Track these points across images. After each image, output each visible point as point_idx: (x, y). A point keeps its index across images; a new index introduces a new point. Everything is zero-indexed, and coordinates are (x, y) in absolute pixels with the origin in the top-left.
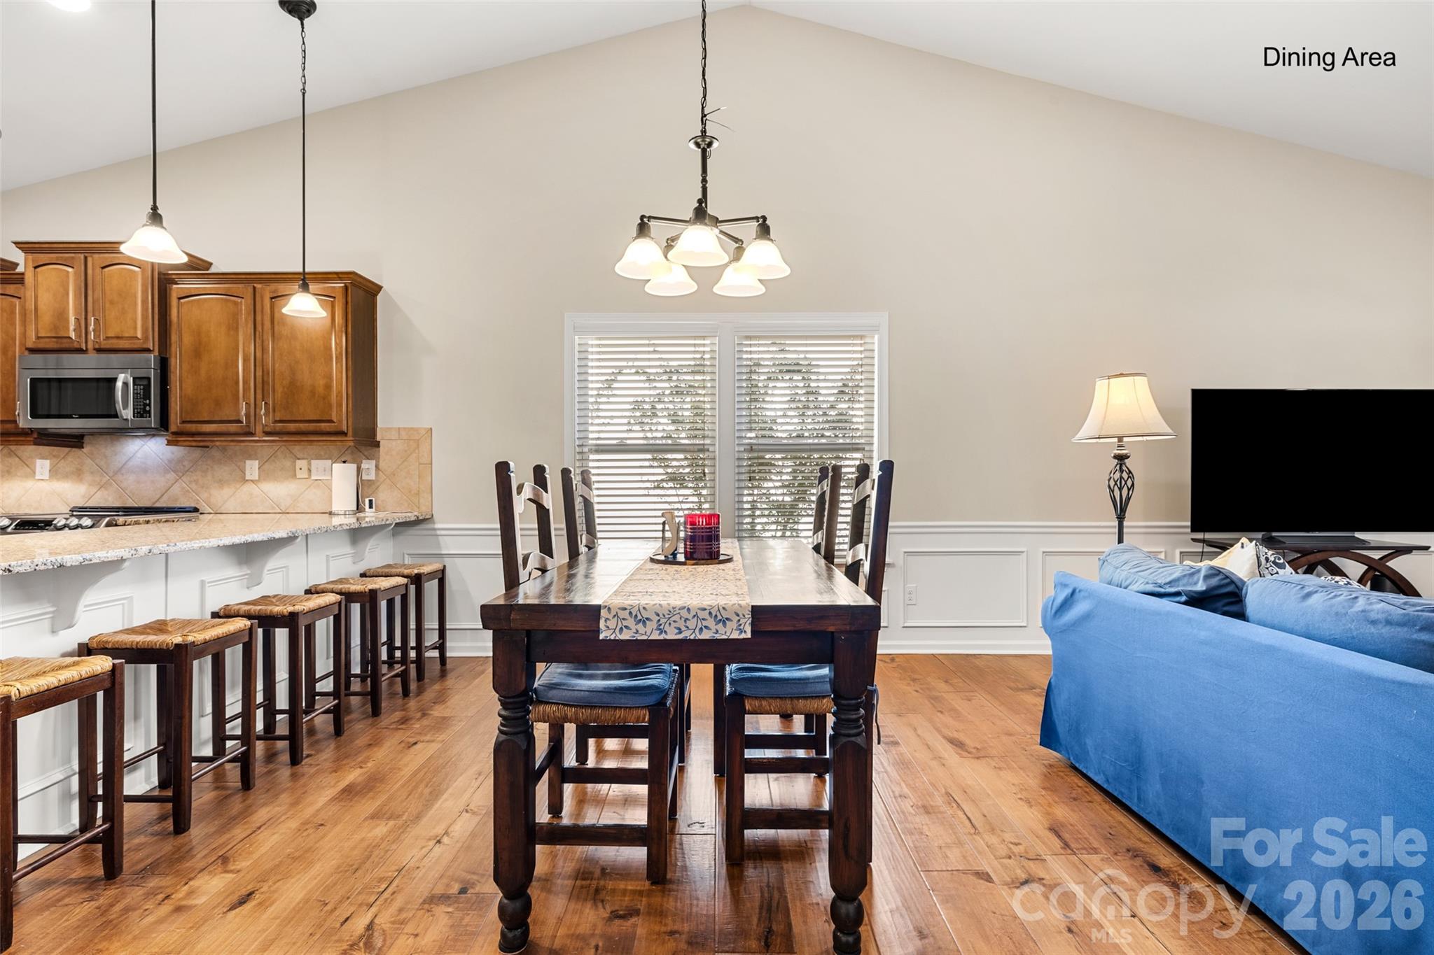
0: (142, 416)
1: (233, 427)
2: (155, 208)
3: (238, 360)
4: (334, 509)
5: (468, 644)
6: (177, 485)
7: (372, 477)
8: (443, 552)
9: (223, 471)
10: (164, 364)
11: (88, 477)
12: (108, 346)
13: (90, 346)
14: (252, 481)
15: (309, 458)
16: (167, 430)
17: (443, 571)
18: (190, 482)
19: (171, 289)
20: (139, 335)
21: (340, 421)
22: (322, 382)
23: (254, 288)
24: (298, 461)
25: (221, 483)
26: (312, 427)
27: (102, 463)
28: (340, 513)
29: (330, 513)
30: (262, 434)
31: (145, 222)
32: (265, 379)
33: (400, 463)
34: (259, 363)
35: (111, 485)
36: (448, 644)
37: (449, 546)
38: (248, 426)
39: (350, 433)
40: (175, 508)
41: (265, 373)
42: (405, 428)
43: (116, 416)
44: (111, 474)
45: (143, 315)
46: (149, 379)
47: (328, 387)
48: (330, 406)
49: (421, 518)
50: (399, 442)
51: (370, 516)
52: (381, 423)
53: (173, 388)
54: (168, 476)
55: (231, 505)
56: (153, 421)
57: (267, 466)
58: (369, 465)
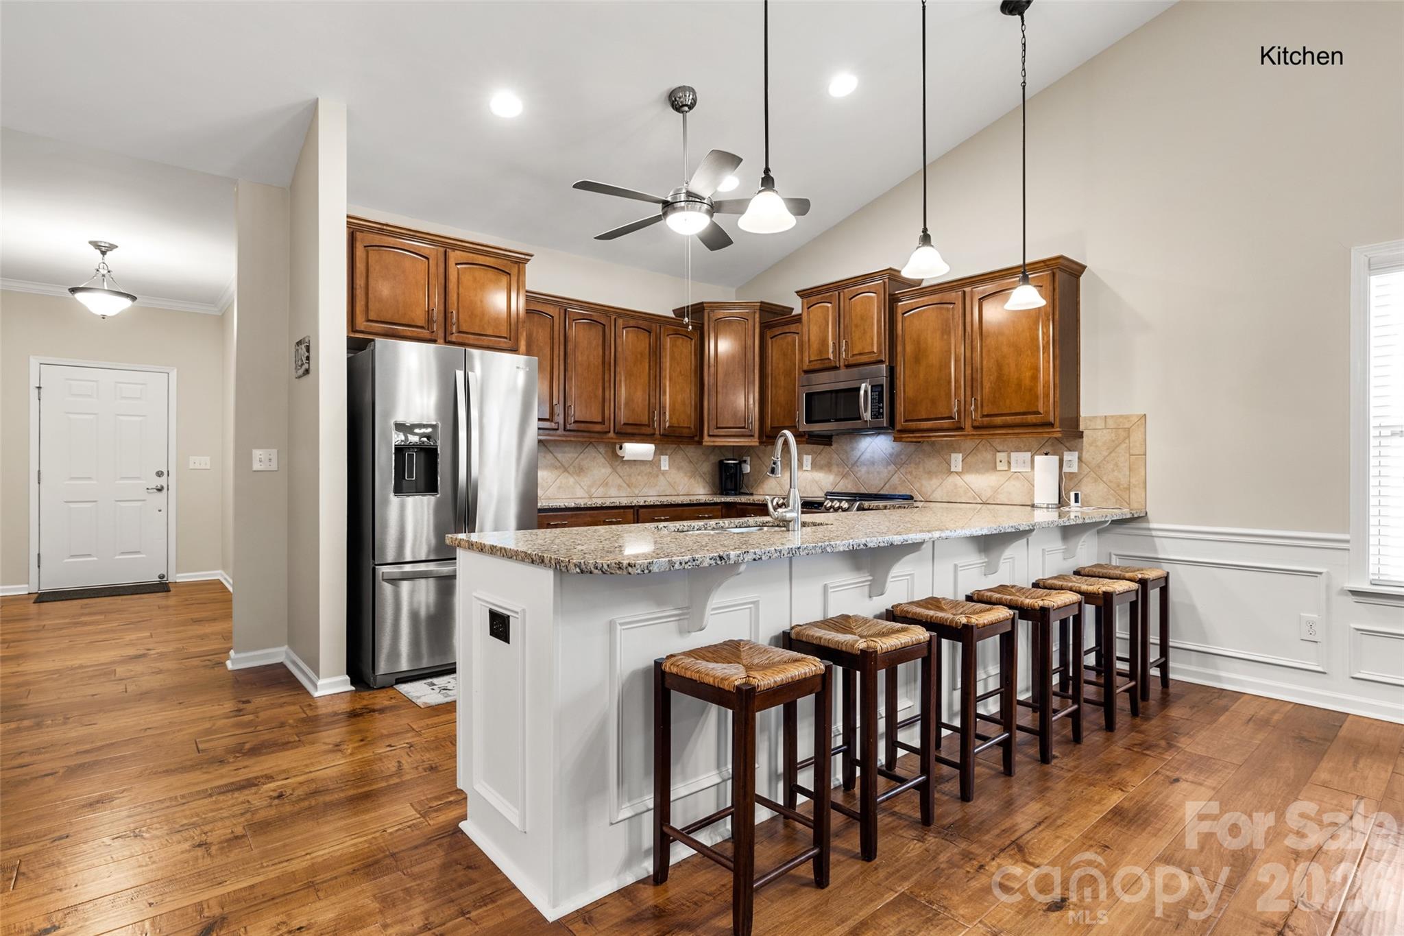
0: (877, 418)
1: (945, 424)
2: (925, 230)
3: (950, 362)
4: (1036, 502)
5: (1193, 668)
6: (896, 475)
7: (1074, 469)
8: (1160, 556)
9: (932, 463)
10: (892, 371)
11: (835, 469)
12: (854, 362)
13: (842, 364)
14: (956, 472)
15: (1009, 451)
16: (893, 428)
17: (1166, 578)
18: (906, 473)
19: (897, 307)
20: (875, 351)
21: (1047, 413)
22: (1028, 374)
23: (964, 292)
24: (998, 454)
25: (930, 474)
26: (1018, 419)
27: (844, 457)
28: (1042, 506)
29: (1033, 506)
30: (970, 429)
31: (917, 245)
32: (974, 376)
33: (1106, 454)
34: (969, 362)
35: (850, 475)
36: (1171, 664)
37: (1167, 549)
38: (959, 422)
39: (1057, 423)
40: (895, 495)
41: (974, 370)
42: (1112, 417)
43: (859, 418)
44: (850, 466)
45: (878, 332)
46: (882, 386)
47: (1035, 378)
48: (1037, 397)
49: (1136, 516)
50: (1105, 431)
51: (1075, 512)
52: (1085, 411)
53: (898, 392)
54: (889, 468)
55: (937, 495)
56: (884, 421)
57: (969, 459)
58: (1071, 457)
